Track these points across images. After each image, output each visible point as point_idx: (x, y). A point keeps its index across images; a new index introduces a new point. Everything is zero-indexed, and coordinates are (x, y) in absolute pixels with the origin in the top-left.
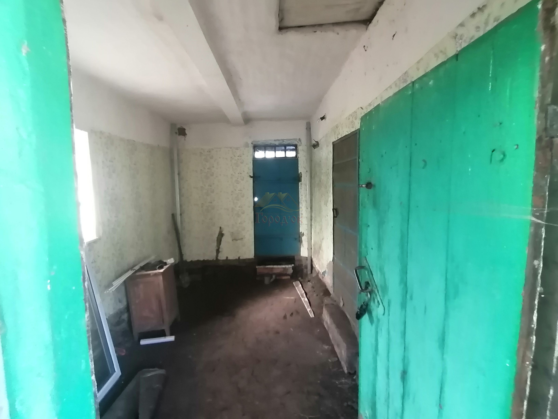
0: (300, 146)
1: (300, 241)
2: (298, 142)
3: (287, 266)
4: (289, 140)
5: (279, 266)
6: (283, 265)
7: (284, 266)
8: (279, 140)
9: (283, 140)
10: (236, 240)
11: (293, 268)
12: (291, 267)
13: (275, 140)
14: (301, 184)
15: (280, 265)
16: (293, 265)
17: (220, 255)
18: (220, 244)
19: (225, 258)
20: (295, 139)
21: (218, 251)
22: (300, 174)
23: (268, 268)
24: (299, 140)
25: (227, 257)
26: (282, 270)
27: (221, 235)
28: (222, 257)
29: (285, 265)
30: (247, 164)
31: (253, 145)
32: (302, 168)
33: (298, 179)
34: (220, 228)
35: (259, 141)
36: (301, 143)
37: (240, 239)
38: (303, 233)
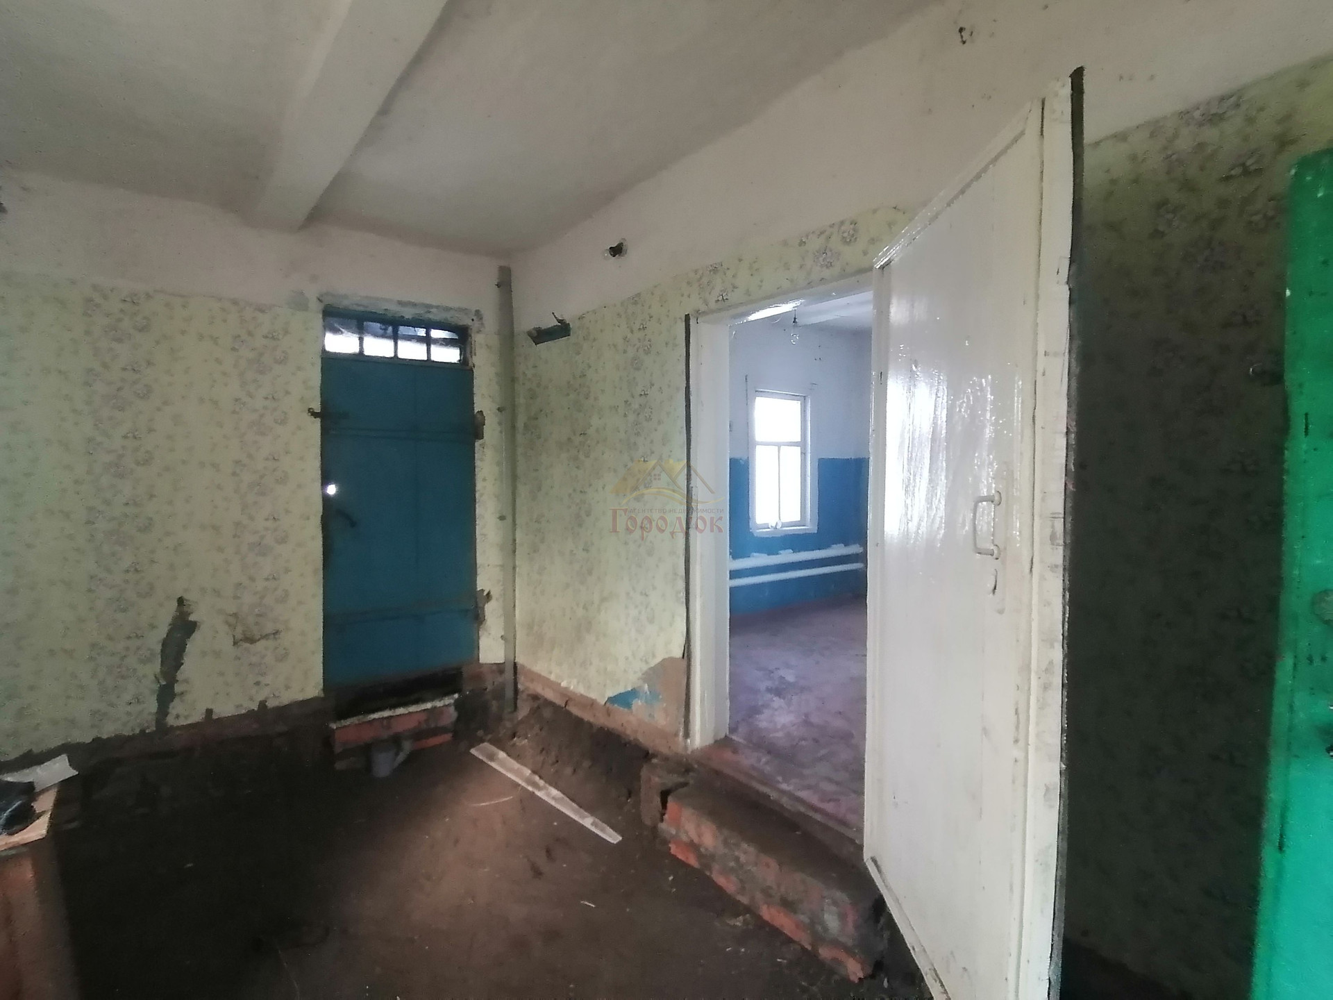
0: (478, 332)
1: (478, 618)
2: (473, 320)
3: (439, 704)
4: (447, 309)
5: (413, 709)
6: (424, 701)
7: (429, 705)
8: (414, 305)
9: (428, 307)
10: (252, 640)
11: (458, 705)
12: (449, 705)
13: (400, 303)
14: (483, 446)
15: (417, 702)
16: (456, 696)
17: (176, 708)
18: (178, 664)
19: (197, 717)
20: (464, 311)
21: (166, 694)
22: (478, 416)
23: (374, 719)
24: (475, 315)
25: (209, 712)
26: (423, 717)
27: (183, 627)
28: (186, 713)
29: (432, 700)
30: (299, 368)
31: (321, 306)
32: (485, 400)
33: (472, 429)
34: (181, 601)
35: (345, 296)
36: (482, 324)
37: (265, 637)
38: (489, 593)
